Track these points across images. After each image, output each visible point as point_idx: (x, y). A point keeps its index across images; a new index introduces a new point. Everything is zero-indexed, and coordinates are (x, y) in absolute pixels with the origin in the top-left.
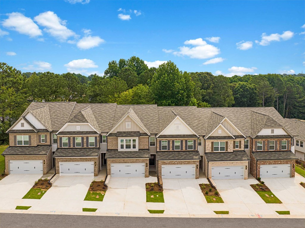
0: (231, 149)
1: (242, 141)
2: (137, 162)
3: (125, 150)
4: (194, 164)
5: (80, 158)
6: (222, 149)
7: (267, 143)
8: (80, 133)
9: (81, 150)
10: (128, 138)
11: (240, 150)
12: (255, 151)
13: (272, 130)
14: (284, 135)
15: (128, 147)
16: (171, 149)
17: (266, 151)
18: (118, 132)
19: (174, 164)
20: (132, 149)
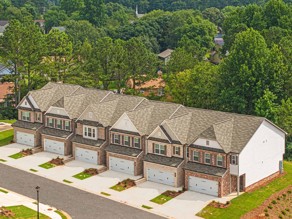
0: (169, 154)
1: (181, 148)
2: (92, 150)
3: (87, 137)
4: (133, 160)
5: (56, 138)
6: (162, 152)
7: (202, 154)
8: (59, 116)
9: (59, 132)
10: (90, 127)
11: (179, 156)
12: (191, 161)
13: (207, 141)
14: (220, 149)
15: (90, 135)
16: (121, 144)
17: (201, 163)
18: (84, 120)
19: (118, 157)
20: (92, 138)
